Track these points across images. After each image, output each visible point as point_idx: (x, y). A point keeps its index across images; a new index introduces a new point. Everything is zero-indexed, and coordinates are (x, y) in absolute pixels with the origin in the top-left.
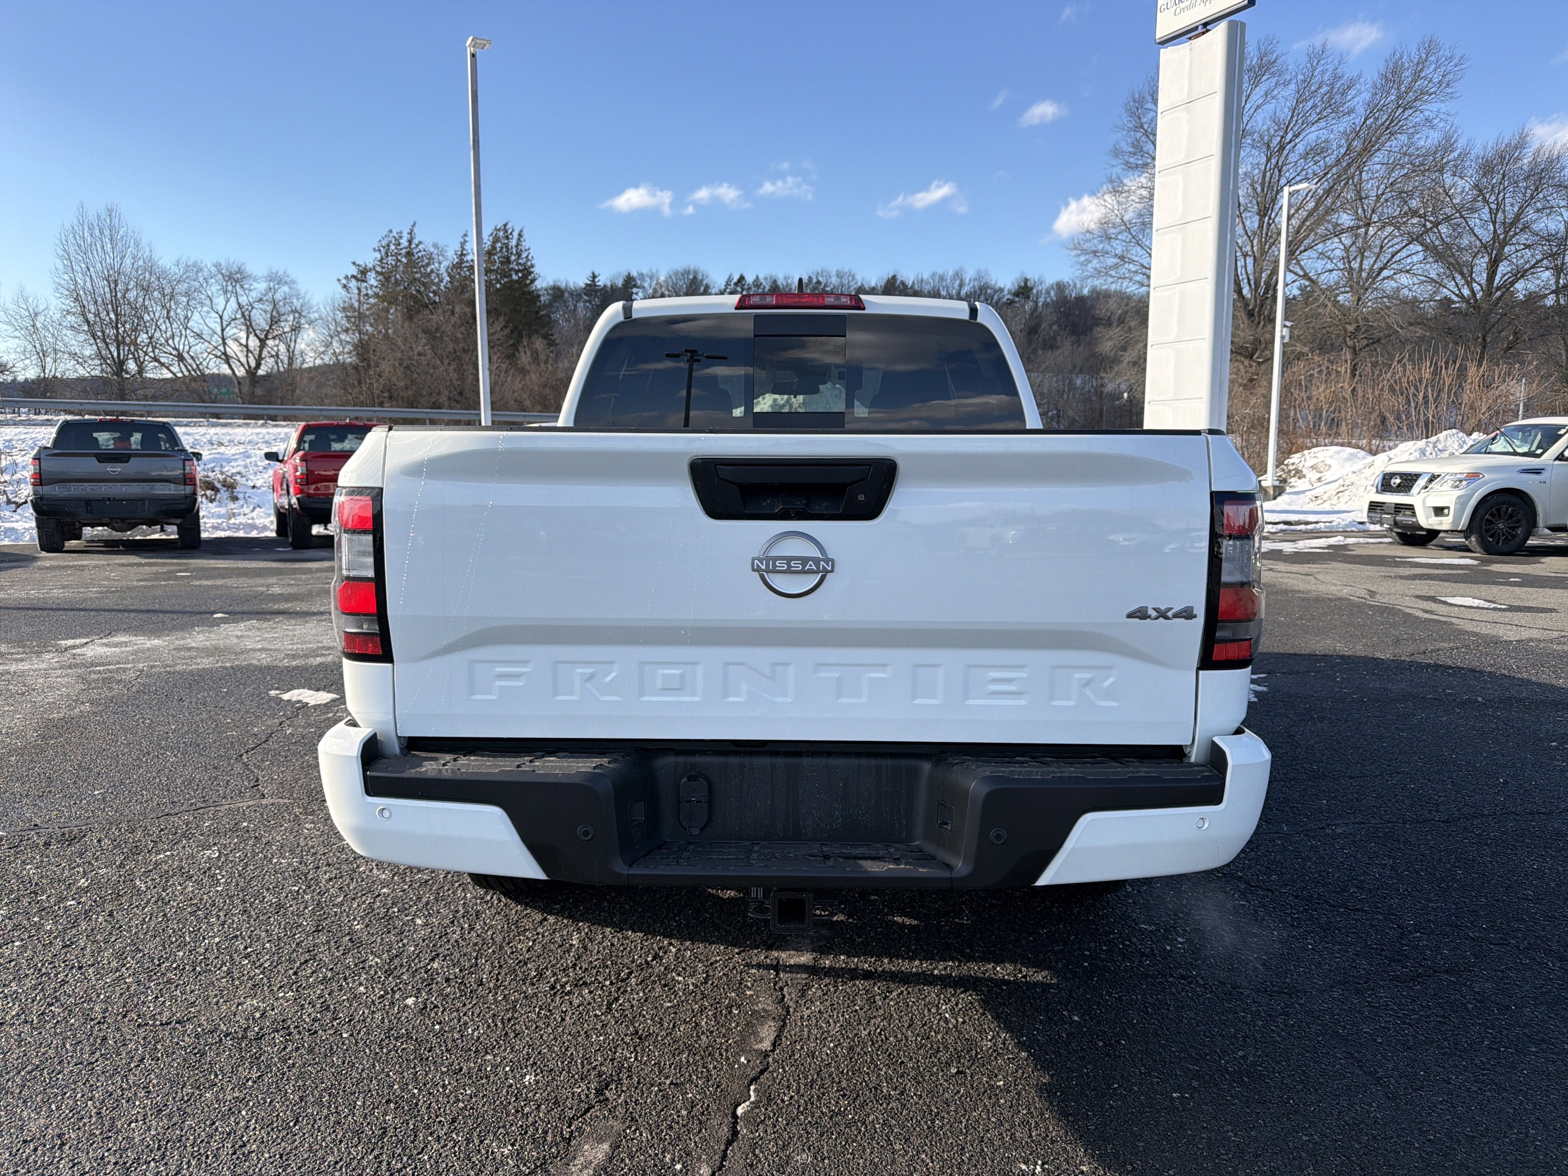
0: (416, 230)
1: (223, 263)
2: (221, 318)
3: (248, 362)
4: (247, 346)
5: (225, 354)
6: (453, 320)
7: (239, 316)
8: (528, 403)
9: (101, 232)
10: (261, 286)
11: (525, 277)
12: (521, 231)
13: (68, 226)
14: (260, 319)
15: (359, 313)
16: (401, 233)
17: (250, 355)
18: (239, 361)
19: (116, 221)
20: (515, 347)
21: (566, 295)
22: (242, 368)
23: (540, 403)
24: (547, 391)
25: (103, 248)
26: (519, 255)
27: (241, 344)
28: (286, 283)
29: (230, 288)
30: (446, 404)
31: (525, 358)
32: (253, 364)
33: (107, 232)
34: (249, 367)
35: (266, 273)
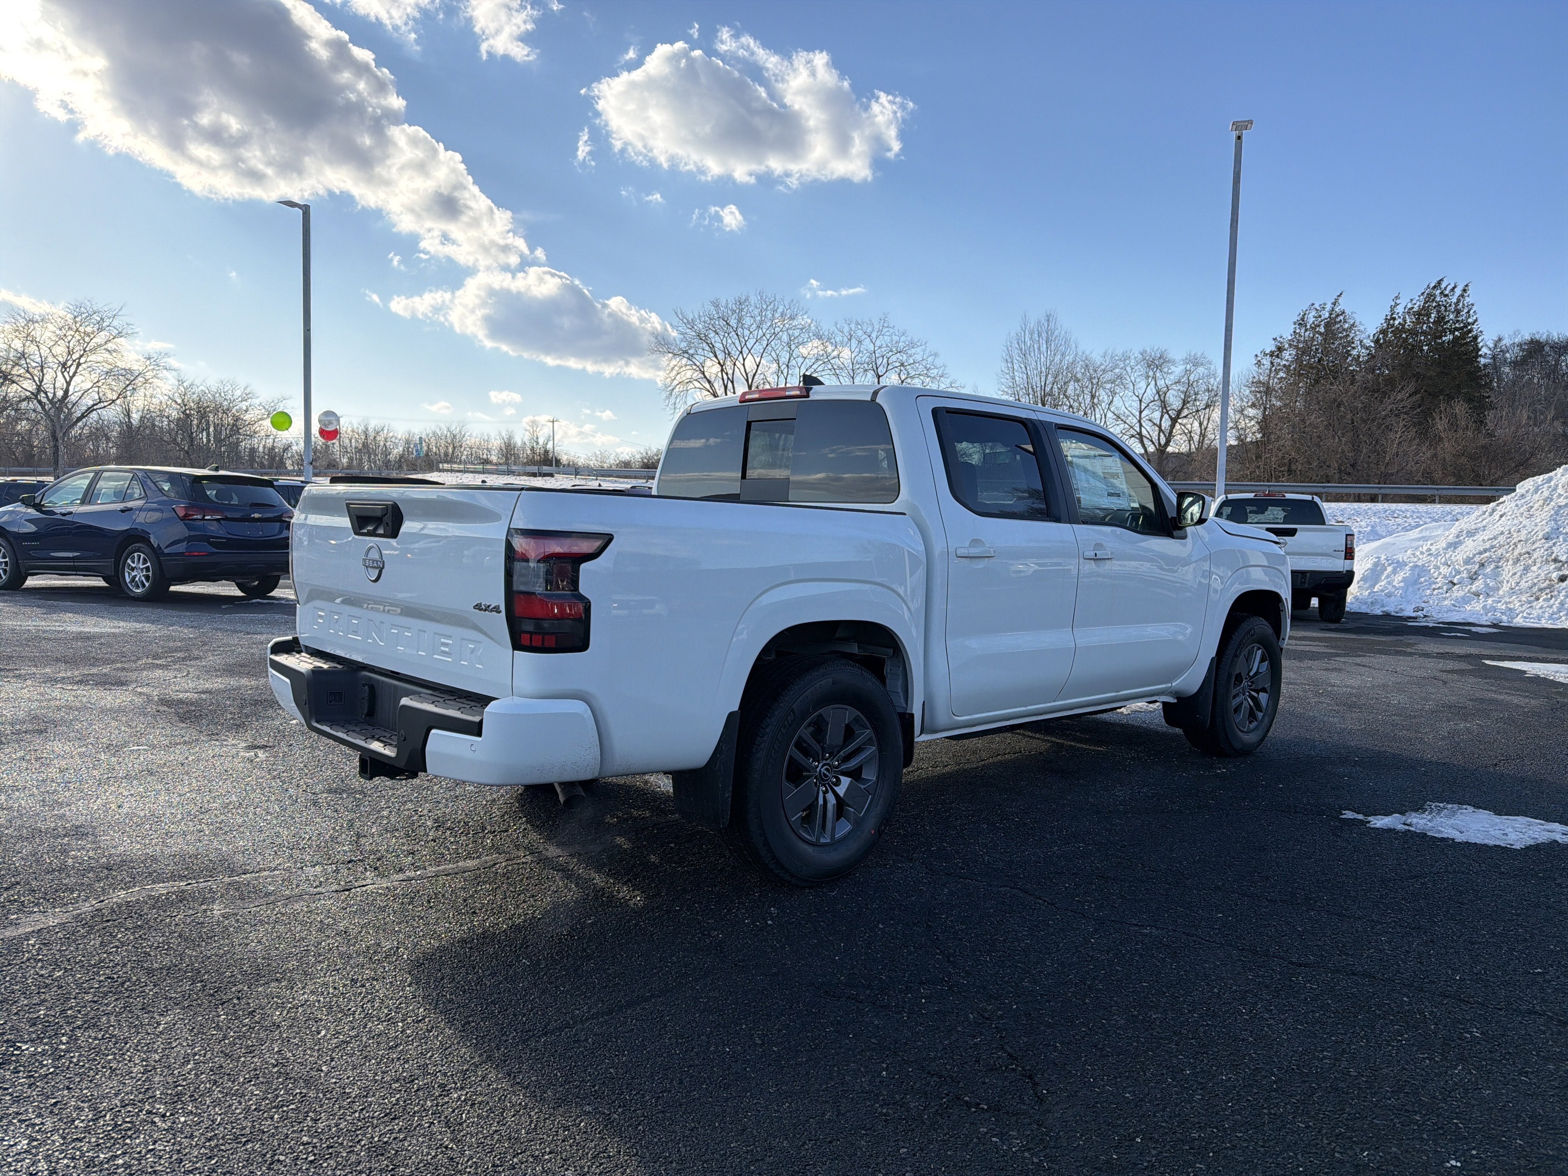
0: (1341, 300)
1: (1149, 351)
2: (1141, 401)
3: (1159, 439)
4: (1160, 427)
5: (1140, 434)
6: (1353, 389)
7: (1157, 397)
8: (1438, 475)
9: (1039, 335)
10: (1177, 370)
11: (1464, 335)
12: (1467, 286)
13: (1013, 334)
14: (1174, 401)
15: (1268, 388)
16: (1325, 304)
17: (1161, 434)
18: (1152, 441)
19: (1052, 325)
20: (1427, 414)
21: (1547, 348)
22: (1152, 446)
23: (1454, 475)
24: (1463, 460)
25: (1039, 349)
26: (1458, 312)
27: (1155, 424)
28: (1202, 364)
29: (1151, 374)
30: (1337, 476)
31: (1440, 424)
32: (1163, 441)
33: (1044, 335)
34: (1159, 443)
35: (1184, 355)
